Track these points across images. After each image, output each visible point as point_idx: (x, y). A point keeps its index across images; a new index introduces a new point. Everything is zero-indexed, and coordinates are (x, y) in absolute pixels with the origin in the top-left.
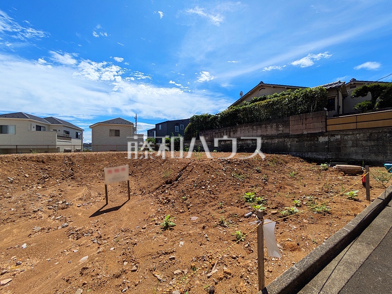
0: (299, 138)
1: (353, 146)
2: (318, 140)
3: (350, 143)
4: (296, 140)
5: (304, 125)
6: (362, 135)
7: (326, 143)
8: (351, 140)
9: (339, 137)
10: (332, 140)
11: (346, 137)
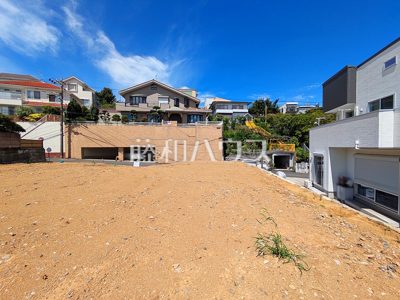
0: (6, 150)
1: (33, 156)
2: (18, 153)
3: (32, 154)
4: (4, 152)
5: (9, 141)
6: (35, 150)
7: (23, 154)
8: (32, 153)
9: (27, 151)
10: (25, 152)
11: (30, 151)
